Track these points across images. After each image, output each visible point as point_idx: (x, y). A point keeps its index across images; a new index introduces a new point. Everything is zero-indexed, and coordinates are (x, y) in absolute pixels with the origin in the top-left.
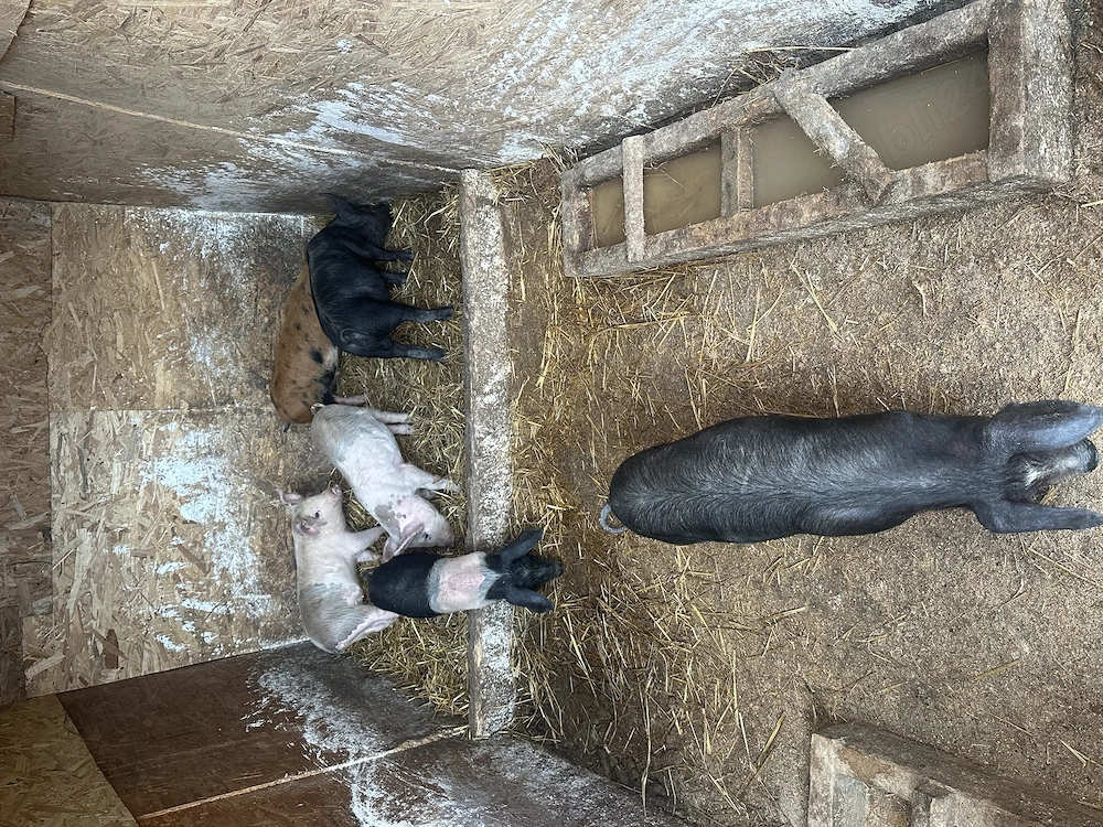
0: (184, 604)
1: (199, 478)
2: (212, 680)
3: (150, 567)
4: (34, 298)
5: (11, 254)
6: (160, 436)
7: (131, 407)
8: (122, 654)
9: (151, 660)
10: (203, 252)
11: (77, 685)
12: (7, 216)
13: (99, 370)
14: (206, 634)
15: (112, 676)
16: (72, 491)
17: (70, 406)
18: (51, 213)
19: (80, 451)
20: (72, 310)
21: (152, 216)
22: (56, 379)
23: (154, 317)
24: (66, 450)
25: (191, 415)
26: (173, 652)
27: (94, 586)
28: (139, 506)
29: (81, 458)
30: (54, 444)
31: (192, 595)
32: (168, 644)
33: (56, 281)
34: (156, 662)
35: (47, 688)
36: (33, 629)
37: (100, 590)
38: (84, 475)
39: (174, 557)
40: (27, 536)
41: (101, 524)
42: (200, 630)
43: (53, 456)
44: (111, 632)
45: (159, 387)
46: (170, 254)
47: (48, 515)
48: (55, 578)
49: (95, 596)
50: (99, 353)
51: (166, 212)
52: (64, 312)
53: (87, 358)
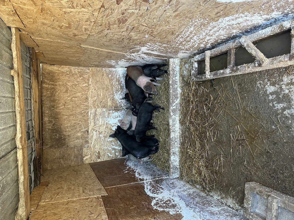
0: (112, 147)
2: (118, 163)
3: (106, 139)
4: (86, 86)
5: (82, 78)
6: (109, 113)
7: (103, 108)
8: (101, 156)
9: (106, 158)
10: (117, 77)
11: (92, 162)
12: (81, 70)
13: (98, 100)
14: (117, 153)
15: (99, 160)
16: (92, 124)
17: (92, 107)
18: (89, 69)
21: (108, 70)
22: (90, 102)
23: (108, 90)
24: (91, 115)
25: (114, 109)
26: (110, 156)
27: (96, 142)
28: (105, 127)
29: (94, 117)
30: (89, 114)
31: (114, 145)
32: (109, 155)
33: (90, 83)
34: (107, 158)
35: (87, 162)
36: (85, 150)
37: (97, 143)
38: (95, 121)
40: (84, 132)
41: (97, 130)
42: (115, 152)
43: (89, 117)
44: (99, 152)
45: (109, 104)
46: (111, 77)
47: (88, 128)
48: (89, 141)
50: (98, 97)
51: (110, 69)
52: (92, 89)
53: (96, 98)
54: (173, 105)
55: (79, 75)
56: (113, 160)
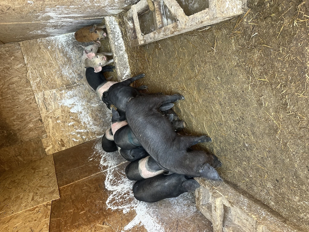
0: (76, 131)
1: (72, 102)
2: (85, 147)
3: (66, 124)
4: (22, 67)
6: (61, 94)
7: (52, 89)
8: (65, 144)
9: (72, 144)
11: (57, 151)
12: (10, 48)
13: (42, 81)
14: (83, 137)
15: (64, 149)
16: (44, 110)
17: (38, 91)
18: (20, 45)
19: (43, 101)
20: (32, 68)
22: (33, 86)
23: (52, 66)
24: (40, 101)
25: (67, 88)
26: (76, 142)
27: (55, 130)
28: (60, 111)
30: (37, 100)
31: (78, 129)
32: (75, 140)
33: (26, 62)
35: (51, 153)
36: (44, 141)
37: (56, 131)
38: (46, 106)
39: (72, 121)
40: (37, 122)
41: (53, 117)
43: (38, 103)
44: (61, 139)
45: (58, 83)
46: (51, 49)
47: (40, 116)
48: (46, 130)
49: (56, 132)
50: (41, 77)
51: (47, 38)
52: (30, 69)
54: (123, 78)
55: (8, 54)
56: (80, 145)
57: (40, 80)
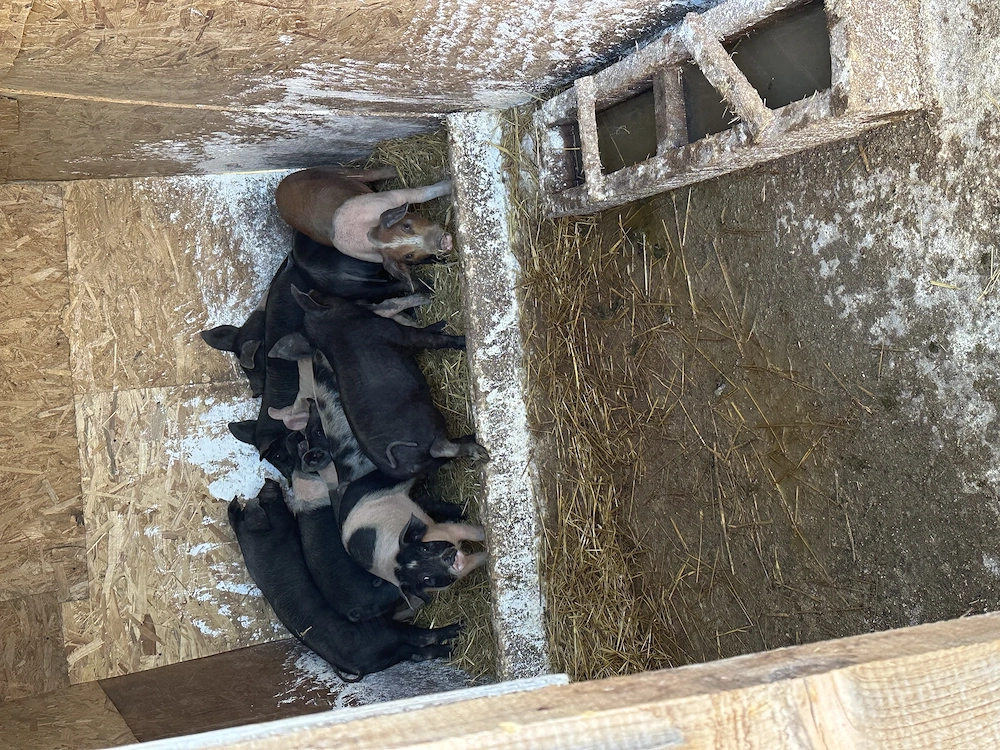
0: (219, 587)
1: (225, 455)
2: (249, 664)
3: (182, 548)
4: (51, 281)
5: (27, 238)
6: (185, 413)
7: (153, 384)
8: (159, 640)
9: (188, 646)
10: (214, 218)
11: (117, 672)
12: (21, 201)
13: (120, 348)
14: (243, 618)
15: (151, 662)
16: (101, 473)
17: (93, 386)
18: (61, 193)
19: (106, 432)
20: (89, 289)
21: (160, 186)
22: (79, 362)
23: (169, 290)
24: (92, 431)
25: (213, 389)
26: (210, 637)
27: (128, 570)
28: (168, 485)
29: (108, 439)
30: (81, 425)
31: (226, 577)
32: (204, 629)
33: (72, 262)
34: (193, 648)
35: (88, 675)
36: (72, 615)
37: (134, 574)
38: (112, 457)
39: (206, 538)
40: (60, 520)
41: (131, 506)
42: (236, 613)
43: (81, 438)
44: (147, 617)
45: (180, 362)
46: (181, 224)
47: (80, 498)
48: (90, 563)
49: (130, 580)
50: (118, 331)
51: (174, 180)
52: (82, 292)
53: (107, 338)
54: (488, 340)
55: (12, 225)
56: (225, 656)
57: (111, 344)
